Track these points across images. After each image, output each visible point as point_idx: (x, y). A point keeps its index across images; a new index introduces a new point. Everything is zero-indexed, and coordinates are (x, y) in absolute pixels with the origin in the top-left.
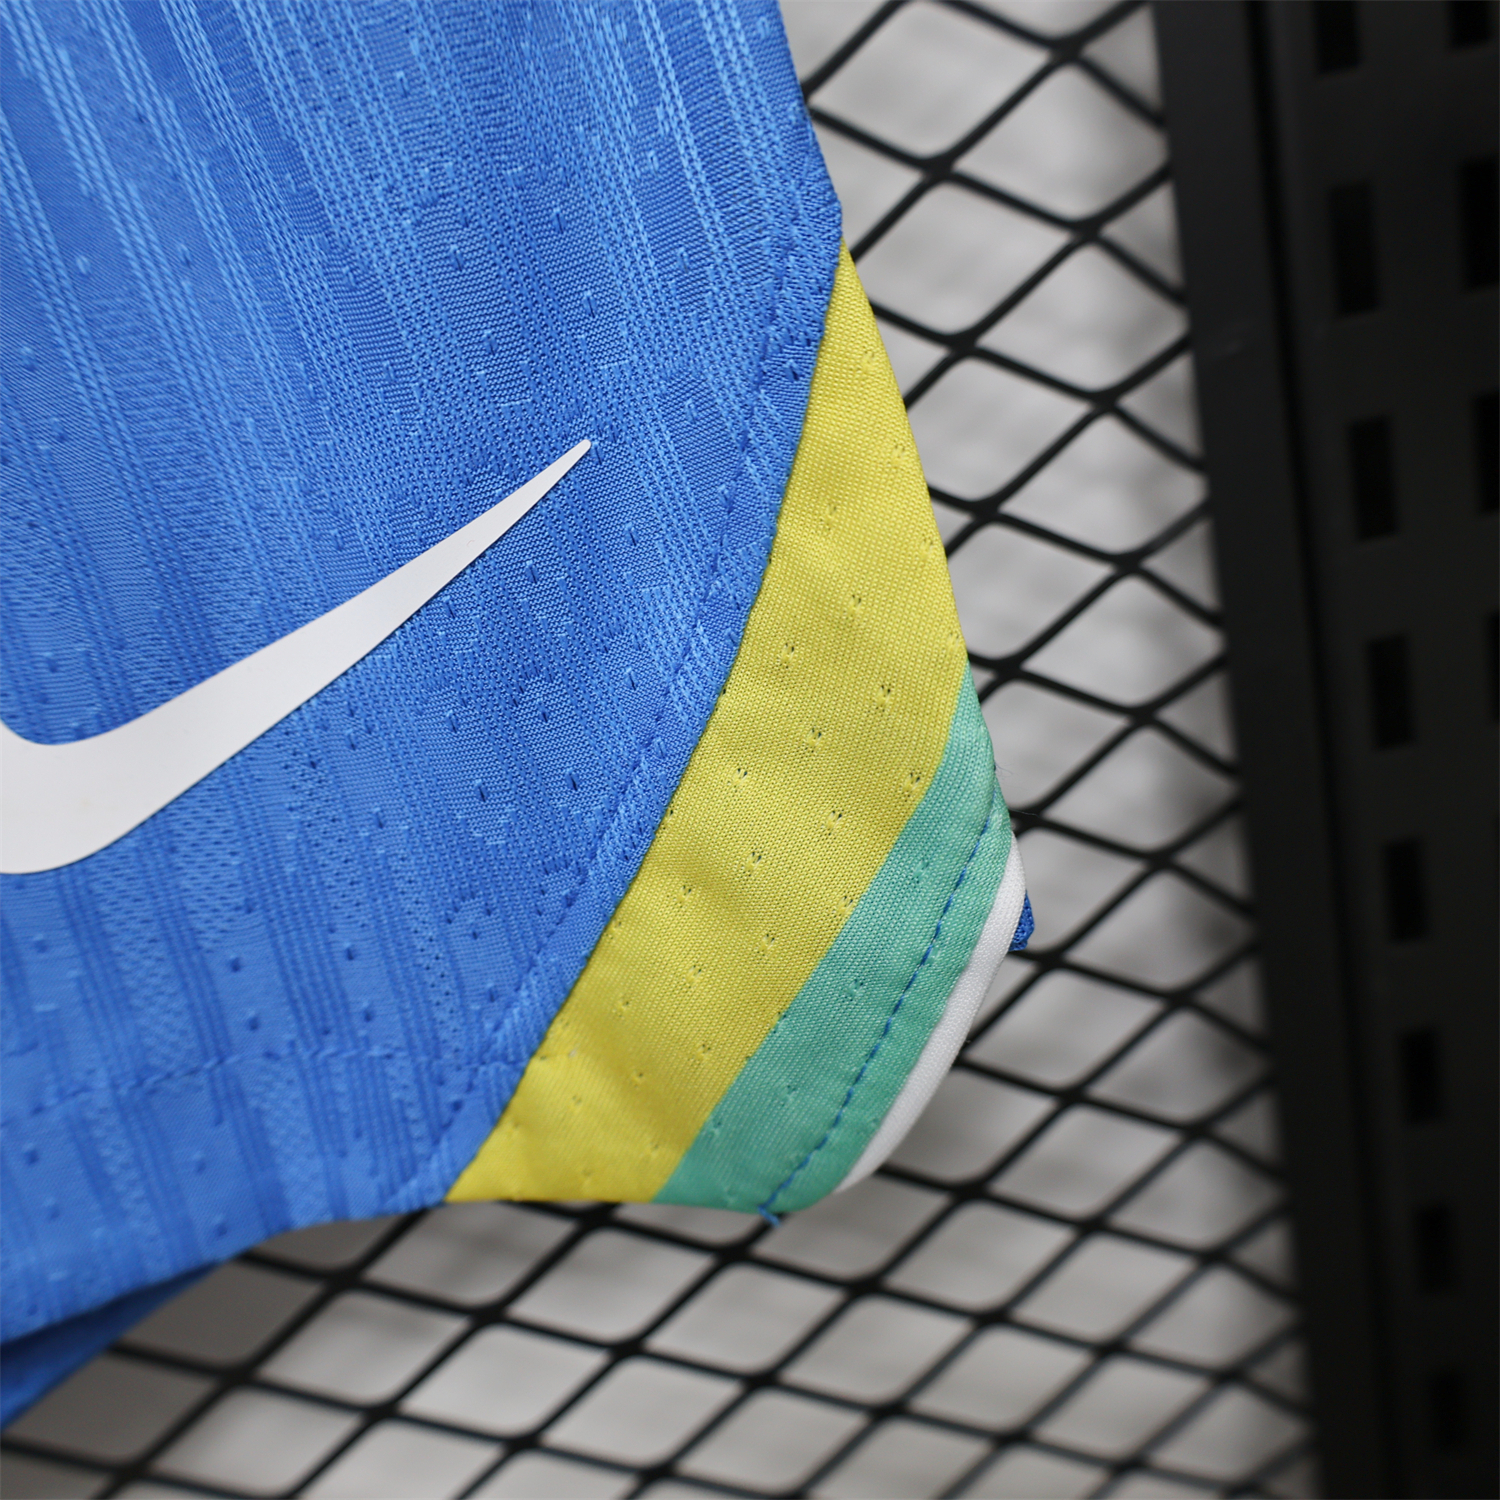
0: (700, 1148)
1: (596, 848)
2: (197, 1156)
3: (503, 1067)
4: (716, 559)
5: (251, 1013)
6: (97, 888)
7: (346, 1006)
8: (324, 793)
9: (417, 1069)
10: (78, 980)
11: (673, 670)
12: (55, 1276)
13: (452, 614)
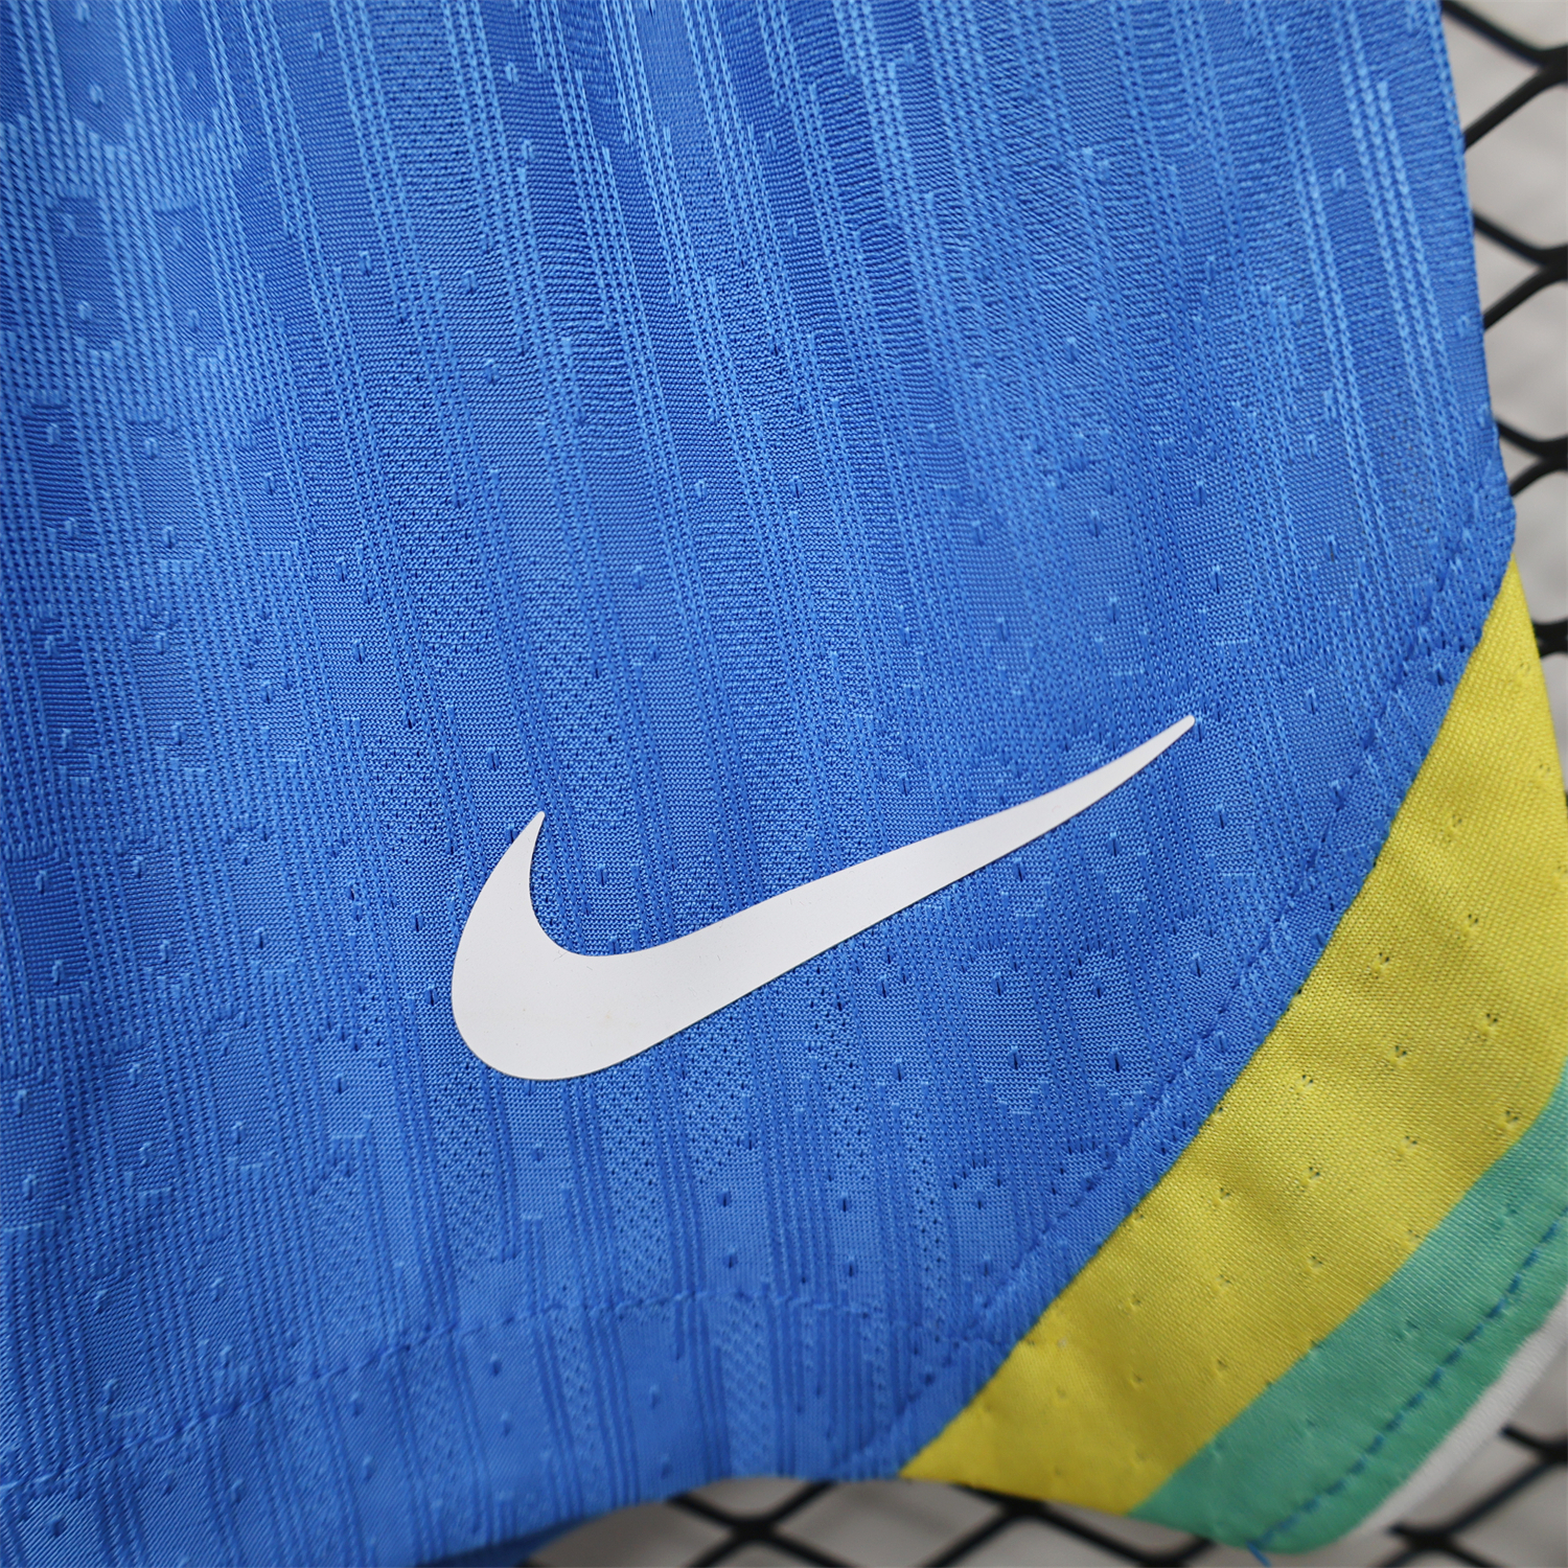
0: (1194, 1470)
1: (1130, 1135)
2: (654, 1388)
3: (987, 1346)
4: (1315, 854)
5: (732, 1250)
6: (604, 1104)
7: (830, 1256)
8: (847, 1037)
9: (893, 1335)
10: (568, 1193)
11: (1245, 963)
12: (501, 1496)
13: (1021, 876)
